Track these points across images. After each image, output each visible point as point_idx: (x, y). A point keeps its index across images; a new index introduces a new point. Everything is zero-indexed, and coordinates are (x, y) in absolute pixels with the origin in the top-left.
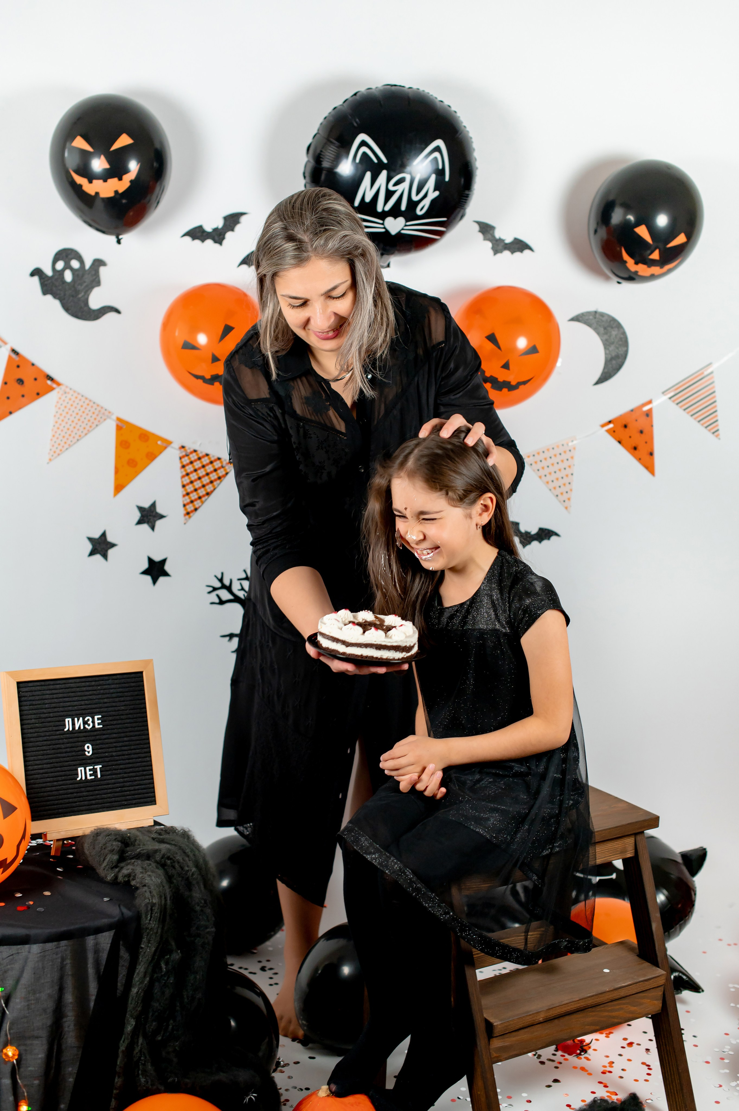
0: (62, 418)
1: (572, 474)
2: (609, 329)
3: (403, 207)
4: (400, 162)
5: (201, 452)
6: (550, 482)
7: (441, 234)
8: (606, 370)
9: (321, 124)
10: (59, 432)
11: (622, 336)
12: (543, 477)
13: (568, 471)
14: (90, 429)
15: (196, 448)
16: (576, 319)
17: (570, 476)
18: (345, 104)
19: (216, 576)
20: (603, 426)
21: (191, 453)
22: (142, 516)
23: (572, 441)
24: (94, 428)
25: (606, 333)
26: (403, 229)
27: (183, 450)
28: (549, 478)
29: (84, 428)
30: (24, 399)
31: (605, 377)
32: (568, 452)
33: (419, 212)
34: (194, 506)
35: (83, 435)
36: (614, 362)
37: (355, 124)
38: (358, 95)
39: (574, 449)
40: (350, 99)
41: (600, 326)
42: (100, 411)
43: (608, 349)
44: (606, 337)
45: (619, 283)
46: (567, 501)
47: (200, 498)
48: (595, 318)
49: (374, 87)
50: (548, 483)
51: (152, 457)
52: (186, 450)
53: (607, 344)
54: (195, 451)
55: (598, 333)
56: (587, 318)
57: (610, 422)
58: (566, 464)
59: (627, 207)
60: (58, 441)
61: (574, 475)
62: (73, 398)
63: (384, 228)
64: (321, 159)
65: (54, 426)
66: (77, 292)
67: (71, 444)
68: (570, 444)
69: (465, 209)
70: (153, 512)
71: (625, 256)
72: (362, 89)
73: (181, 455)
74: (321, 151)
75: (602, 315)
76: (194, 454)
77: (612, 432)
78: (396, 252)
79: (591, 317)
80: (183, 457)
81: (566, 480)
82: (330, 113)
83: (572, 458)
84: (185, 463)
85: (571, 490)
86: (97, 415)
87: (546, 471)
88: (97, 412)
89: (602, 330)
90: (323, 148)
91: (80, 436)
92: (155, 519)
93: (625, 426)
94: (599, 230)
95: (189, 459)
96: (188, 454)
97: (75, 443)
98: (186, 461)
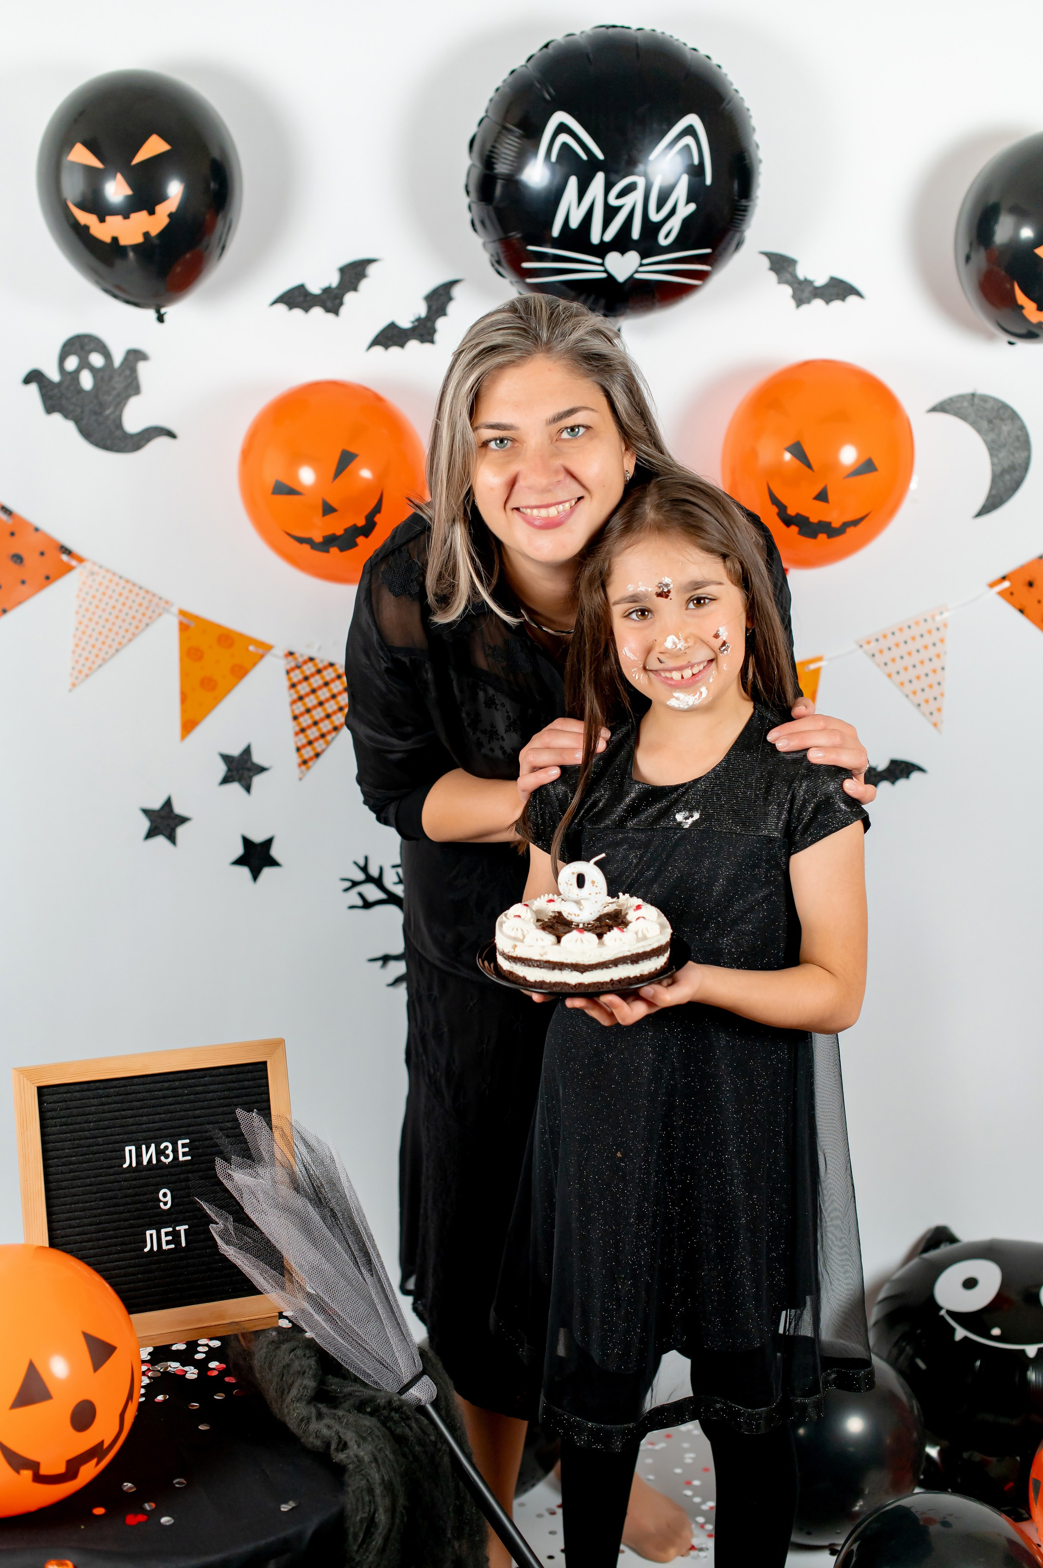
0: (89, 615)
1: (943, 669)
2: (997, 422)
3: (636, 234)
4: (625, 157)
5: (322, 661)
6: (907, 684)
7: (702, 276)
8: (994, 492)
9: (491, 100)
10: (85, 638)
11: (1019, 433)
12: (894, 675)
13: (936, 664)
14: (137, 632)
15: (313, 654)
16: (941, 408)
17: (939, 671)
18: (529, 65)
19: (356, 863)
20: (992, 585)
21: (305, 662)
22: (229, 770)
23: (941, 613)
24: (143, 630)
25: (992, 430)
26: (637, 272)
27: (290, 658)
28: (904, 677)
29: (127, 631)
30: (24, 588)
31: (992, 504)
32: (934, 632)
33: (663, 241)
34: (314, 749)
35: (125, 641)
36: (1007, 477)
37: (547, 97)
38: (550, 47)
39: (945, 625)
40: (539, 55)
41: (981, 417)
42: (150, 601)
43: (997, 456)
44: (992, 436)
45: (1011, 343)
46: (936, 713)
47: (323, 736)
48: (973, 405)
49: (577, 32)
50: (902, 684)
51: (240, 672)
52: (296, 659)
53: (993, 449)
54: (311, 659)
55: (979, 431)
56: (958, 405)
57: (1004, 578)
58: (932, 652)
59: (1022, 214)
60: (85, 654)
61: (946, 669)
62: (106, 582)
63: (606, 271)
64: (494, 161)
65: (77, 629)
66: (102, 406)
67: (107, 657)
68: (938, 618)
69: (742, 232)
70: (246, 762)
71: (1021, 298)
72: (558, 36)
73: (288, 667)
74: (494, 147)
75: (985, 399)
76: (310, 664)
77: (1008, 595)
78: (628, 311)
79: (966, 404)
80: (293, 669)
81: (933, 679)
82: (505, 81)
83: (942, 641)
84: (295, 680)
85: (942, 695)
86: (147, 608)
87: (899, 665)
88: (145, 603)
89: (984, 424)
90: (495, 141)
91: (120, 643)
92: (251, 774)
93: (1031, 584)
94: (973, 256)
95: (303, 672)
96: (299, 664)
97: (113, 656)
98: (297, 676)
